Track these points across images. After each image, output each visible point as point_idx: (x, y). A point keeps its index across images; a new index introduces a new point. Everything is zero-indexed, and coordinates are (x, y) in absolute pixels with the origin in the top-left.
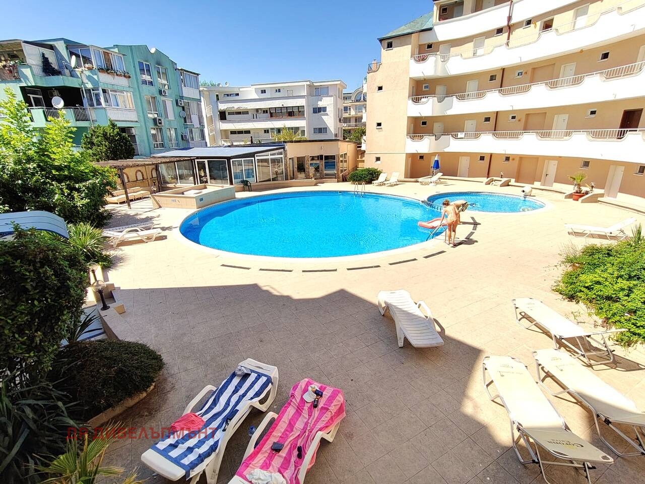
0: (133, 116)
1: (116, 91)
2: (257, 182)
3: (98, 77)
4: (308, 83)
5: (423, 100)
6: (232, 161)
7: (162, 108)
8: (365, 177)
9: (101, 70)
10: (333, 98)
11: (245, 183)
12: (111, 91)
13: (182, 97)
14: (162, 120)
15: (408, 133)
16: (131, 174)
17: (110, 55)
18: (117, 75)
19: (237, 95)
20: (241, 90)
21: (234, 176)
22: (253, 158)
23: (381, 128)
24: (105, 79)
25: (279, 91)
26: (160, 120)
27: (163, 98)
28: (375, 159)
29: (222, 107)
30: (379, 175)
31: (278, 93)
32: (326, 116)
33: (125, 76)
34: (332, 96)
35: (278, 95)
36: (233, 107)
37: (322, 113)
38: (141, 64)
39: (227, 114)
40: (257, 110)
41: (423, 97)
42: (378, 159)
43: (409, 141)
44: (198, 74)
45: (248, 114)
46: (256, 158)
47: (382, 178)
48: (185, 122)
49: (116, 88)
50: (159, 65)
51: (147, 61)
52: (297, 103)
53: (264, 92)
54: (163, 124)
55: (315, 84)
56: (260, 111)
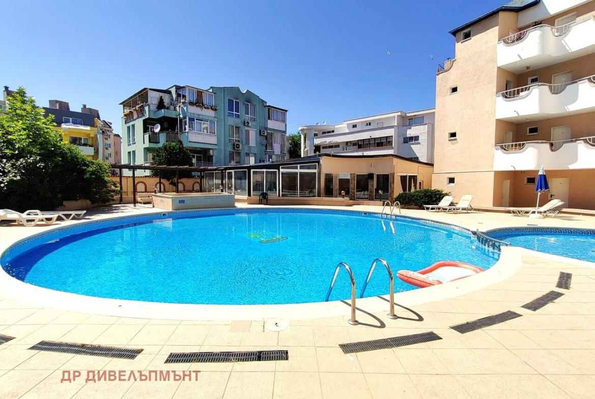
0: (213, 140)
1: (202, 120)
2: (279, 196)
3: (187, 109)
4: (399, 114)
5: (521, 94)
6: (253, 171)
7: (244, 136)
8: (417, 199)
9: (191, 104)
10: (427, 126)
11: (264, 196)
12: (196, 119)
13: (266, 129)
14: (241, 145)
15: (497, 143)
16: (188, 184)
17: (203, 93)
18: (205, 108)
19: (333, 131)
20: (336, 127)
21: (253, 186)
22: (277, 170)
23: (456, 139)
24: (194, 110)
25: (370, 124)
26: (238, 145)
27: (247, 128)
28: (446, 181)
29: (317, 141)
30: (443, 198)
31: (368, 126)
32: (418, 146)
33: (212, 109)
34: (426, 124)
35: (369, 127)
36: (326, 142)
37: (413, 142)
38: (230, 102)
39: (321, 148)
40: (347, 143)
41: (522, 90)
42: (452, 180)
43: (499, 153)
44: (286, 111)
45: (339, 147)
46: (281, 170)
47: (444, 203)
48: (266, 149)
49: (201, 117)
50: (249, 102)
51: (237, 99)
52: (385, 133)
53: (355, 126)
54: (241, 148)
55: (408, 115)
56: (349, 144)
